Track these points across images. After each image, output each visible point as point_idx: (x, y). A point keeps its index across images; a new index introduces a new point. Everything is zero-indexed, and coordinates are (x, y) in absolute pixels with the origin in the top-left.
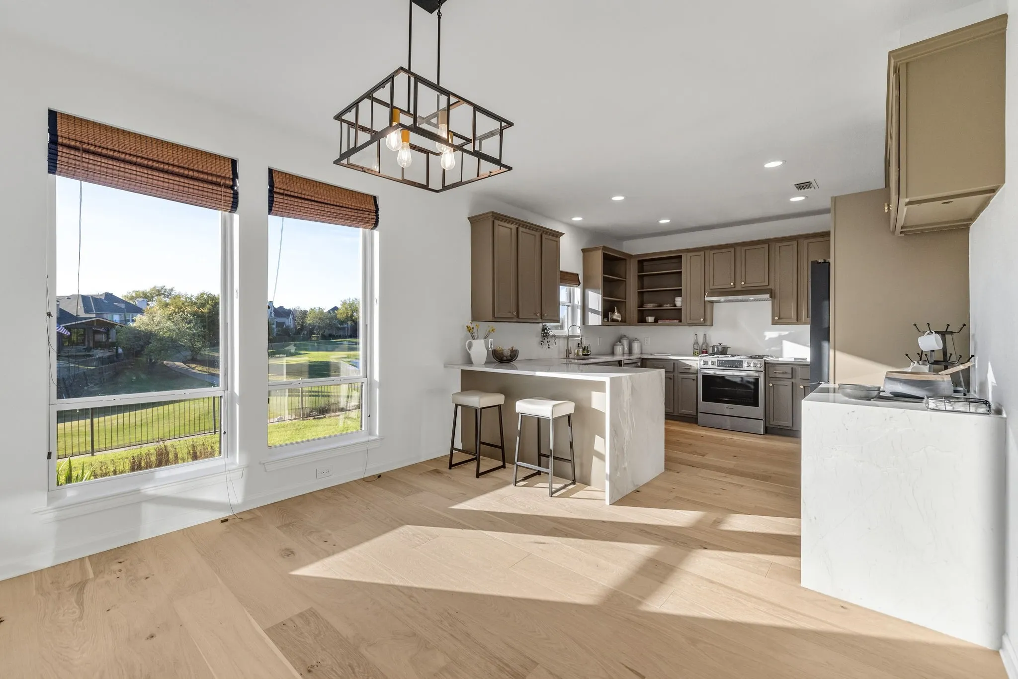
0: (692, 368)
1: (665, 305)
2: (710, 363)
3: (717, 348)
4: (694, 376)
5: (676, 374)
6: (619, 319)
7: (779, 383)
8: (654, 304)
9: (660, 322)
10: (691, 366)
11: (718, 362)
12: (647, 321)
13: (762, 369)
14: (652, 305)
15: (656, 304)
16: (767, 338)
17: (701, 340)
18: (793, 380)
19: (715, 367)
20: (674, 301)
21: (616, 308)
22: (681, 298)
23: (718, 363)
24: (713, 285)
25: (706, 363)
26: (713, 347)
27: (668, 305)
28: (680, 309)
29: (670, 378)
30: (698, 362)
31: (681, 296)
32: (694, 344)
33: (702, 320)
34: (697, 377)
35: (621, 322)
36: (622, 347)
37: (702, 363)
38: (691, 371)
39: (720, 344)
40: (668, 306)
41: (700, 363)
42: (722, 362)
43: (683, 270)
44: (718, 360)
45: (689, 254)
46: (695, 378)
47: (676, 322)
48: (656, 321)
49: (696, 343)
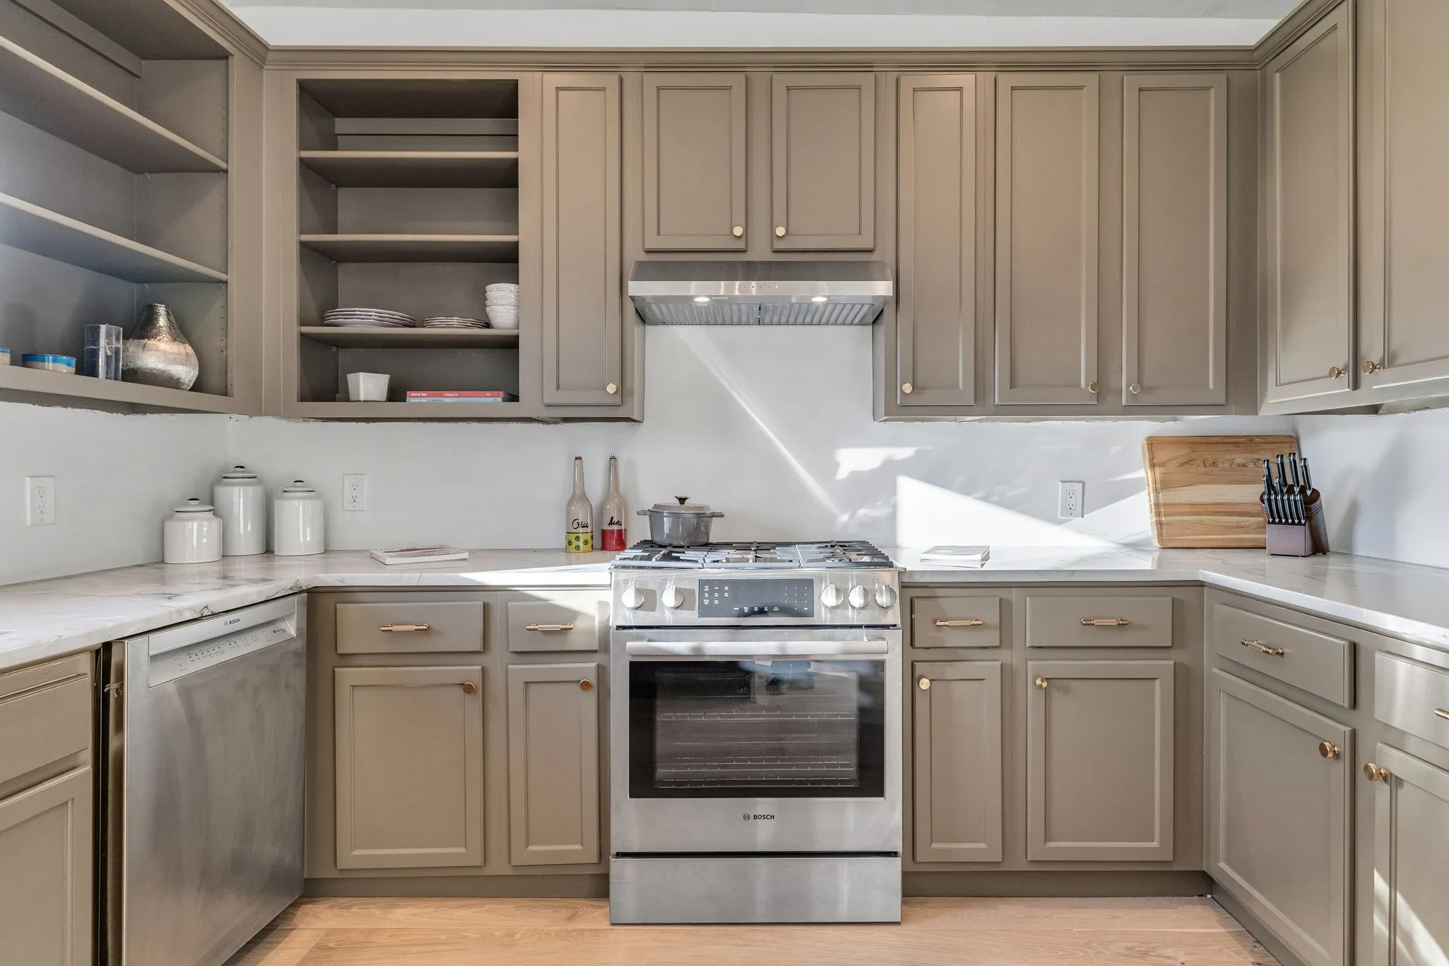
0: (579, 625)
1: (438, 320)
2: (668, 598)
3: (675, 516)
4: (586, 668)
5: (497, 659)
6: (187, 373)
7: (952, 671)
8: (386, 313)
9: (417, 400)
10: (573, 615)
11: (701, 592)
12: (352, 397)
13: (893, 617)
14: (374, 312)
15: (398, 315)
16: (842, 474)
17: (596, 487)
18: (1004, 655)
19: (691, 617)
20: (481, 300)
21: (161, 309)
22: (512, 287)
23: (701, 598)
24: (659, 234)
25: (648, 599)
26: (655, 514)
27: (455, 320)
28: (510, 345)
29: (468, 689)
30: (608, 596)
31: (515, 280)
32: (570, 503)
33: (611, 388)
34: (602, 672)
35: (197, 387)
36: (216, 523)
37: (629, 599)
38: (575, 642)
39: (682, 500)
40: (453, 326)
41: (617, 598)
42: (721, 592)
43: (525, 155)
44: (702, 583)
45: (554, 79)
46: (592, 679)
47: (492, 402)
48: (396, 394)
49: (579, 496)
